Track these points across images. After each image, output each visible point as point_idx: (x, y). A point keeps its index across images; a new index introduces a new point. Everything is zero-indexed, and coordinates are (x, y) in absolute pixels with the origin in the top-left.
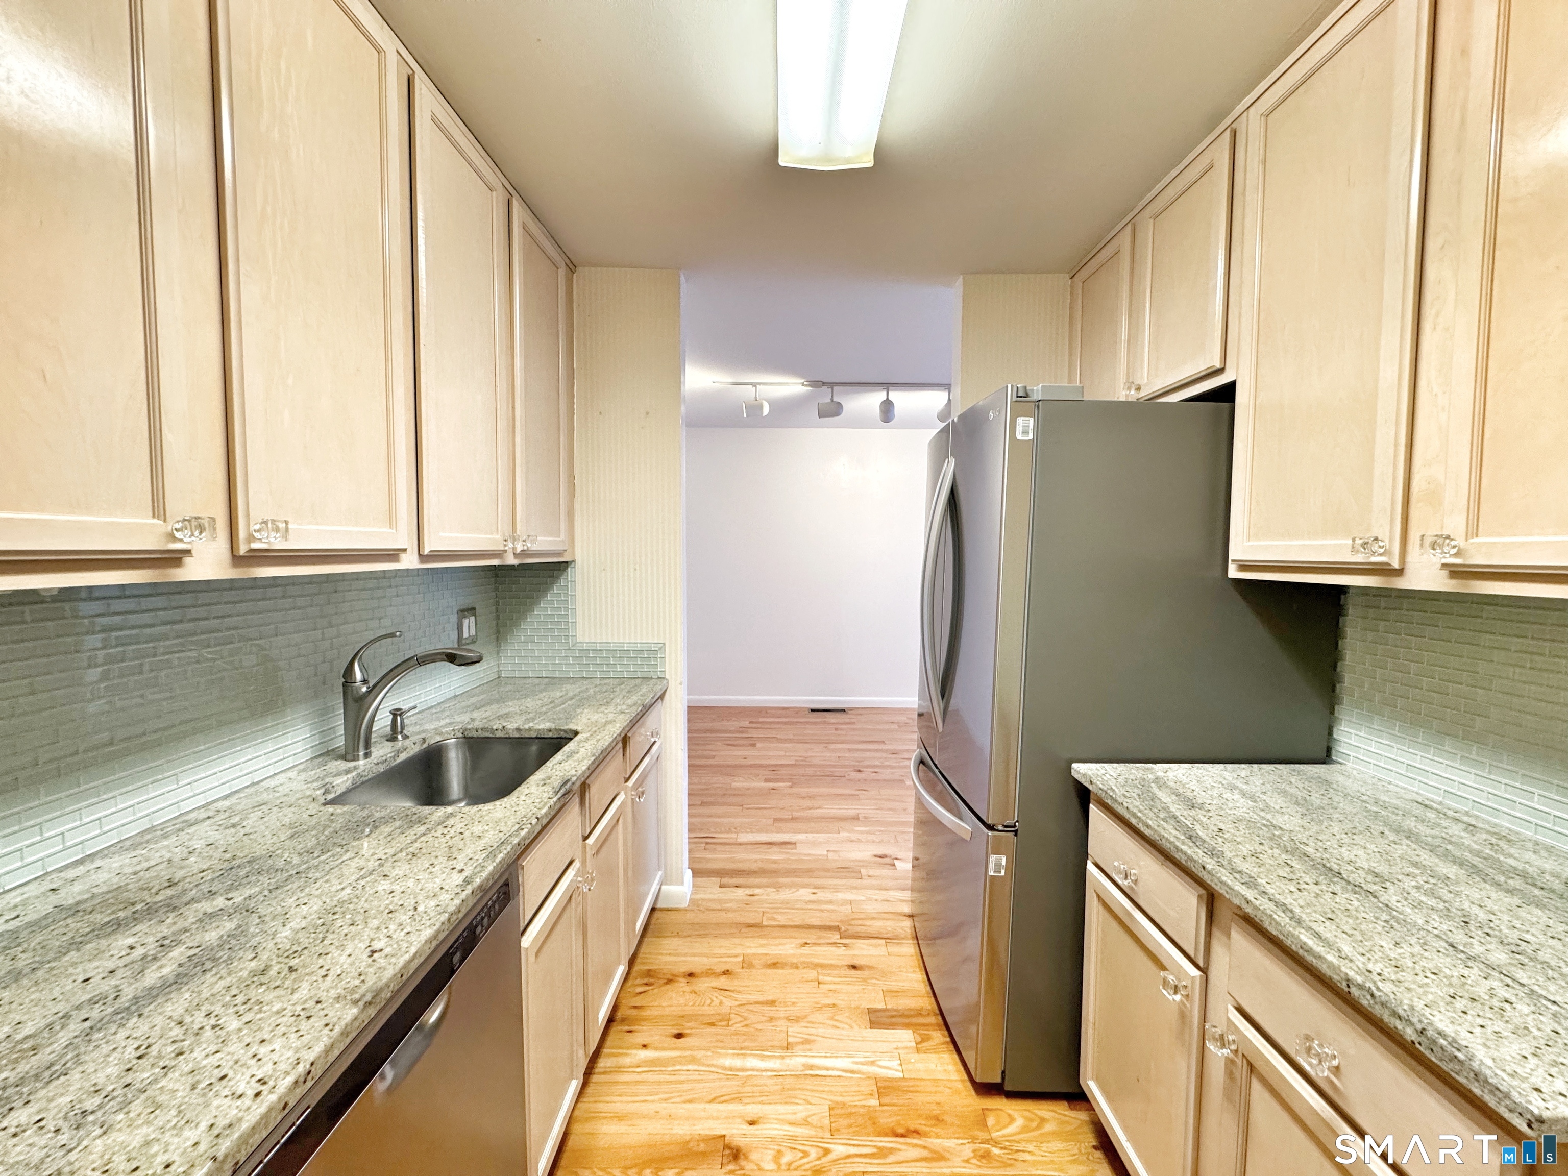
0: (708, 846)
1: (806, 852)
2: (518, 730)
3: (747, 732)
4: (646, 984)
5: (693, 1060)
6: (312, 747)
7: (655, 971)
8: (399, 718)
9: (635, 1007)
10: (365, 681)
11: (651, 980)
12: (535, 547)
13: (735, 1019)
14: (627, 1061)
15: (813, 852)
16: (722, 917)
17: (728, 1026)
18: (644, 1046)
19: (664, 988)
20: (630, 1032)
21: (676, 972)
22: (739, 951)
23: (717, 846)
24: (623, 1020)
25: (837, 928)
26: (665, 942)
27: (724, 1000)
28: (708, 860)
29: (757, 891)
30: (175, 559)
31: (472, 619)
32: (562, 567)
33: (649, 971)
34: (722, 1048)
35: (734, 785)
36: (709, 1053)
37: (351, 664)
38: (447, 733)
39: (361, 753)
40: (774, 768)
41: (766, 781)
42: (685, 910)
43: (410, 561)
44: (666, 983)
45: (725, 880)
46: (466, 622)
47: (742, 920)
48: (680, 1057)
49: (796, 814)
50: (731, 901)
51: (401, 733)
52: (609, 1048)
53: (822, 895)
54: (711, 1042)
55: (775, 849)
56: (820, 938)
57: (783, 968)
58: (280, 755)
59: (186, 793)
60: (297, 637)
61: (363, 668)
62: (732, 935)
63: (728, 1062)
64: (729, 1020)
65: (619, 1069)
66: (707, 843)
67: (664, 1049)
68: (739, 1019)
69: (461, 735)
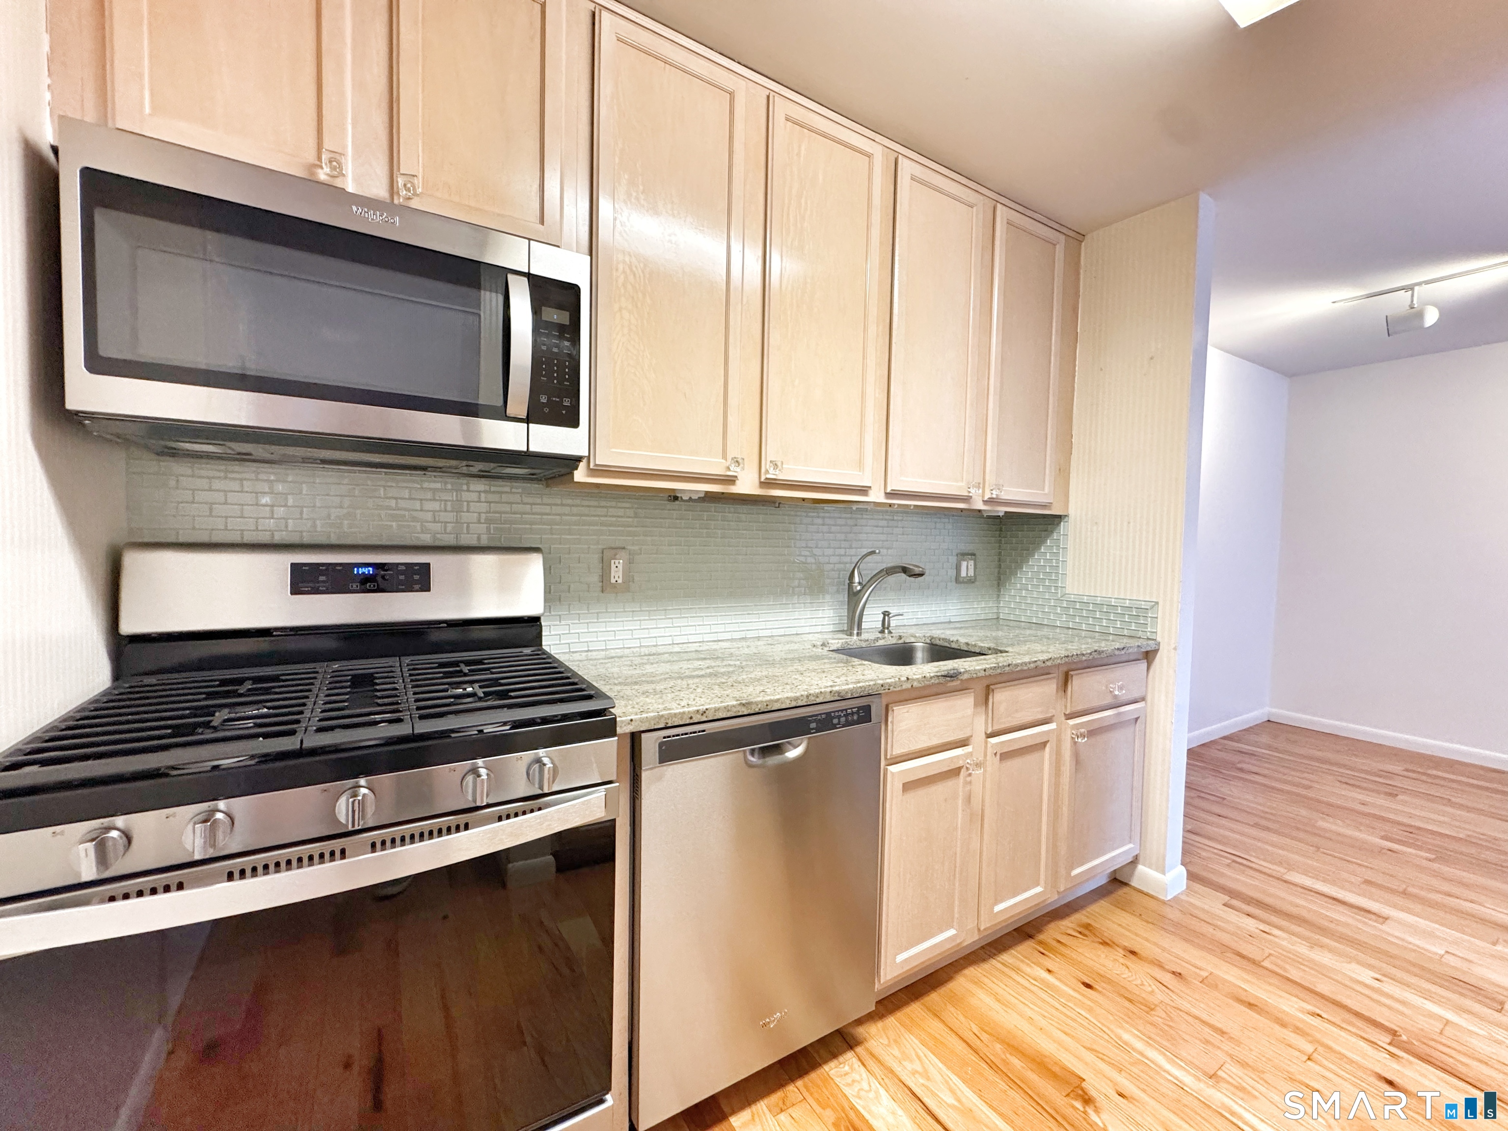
0: (1234, 864)
1: (1397, 934)
2: (967, 644)
3: (1390, 779)
4: (1080, 933)
5: (1090, 1010)
6: (833, 624)
7: (1095, 928)
8: (887, 617)
9: (1059, 942)
10: (859, 583)
11: (1087, 932)
12: (1004, 496)
13: (1159, 1012)
14: (1028, 970)
15: (1410, 939)
16: (1208, 930)
17: (1147, 1013)
18: (1049, 971)
19: (1097, 945)
20: (1043, 954)
21: (1116, 940)
22: (1210, 968)
23: (1248, 870)
24: (1041, 943)
25: (1394, 1033)
26: (1124, 914)
27: (1157, 990)
28: (1222, 875)
29: (1276, 932)
30: (731, 480)
31: (972, 563)
32: (1056, 519)
33: (1089, 925)
34: (1127, 1023)
35: (1321, 823)
36: (1111, 1018)
37: (853, 572)
38: (919, 637)
39: (855, 632)
40: (1411, 830)
41: (1385, 838)
42: (1164, 903)
43: (876, 496)
44: (1101, 943)
45: (1235, 902)
46: (964, 564)
47: (1234, 945)
48: (1080, 1000)
49: (1411, 890)
50: (1228, 922)
51: (888, 628)
52: (1017, 951)
53: (1388, 987)
54: (1119, 1011)
55: (1341, 908)
56: (1350, 1023)
57: (1259, 1014)
58: (814, 622)
59: (762, 625)
60: (829, 552)
61: (860, 574)
62: (1210, 951)
63: (1126, 1037)
64: (1152, 1010)
65: (1017, 970)
66: (1234, 861)
67: (1067, 985)
68: (1164, 1015)
69: (929, 642)
